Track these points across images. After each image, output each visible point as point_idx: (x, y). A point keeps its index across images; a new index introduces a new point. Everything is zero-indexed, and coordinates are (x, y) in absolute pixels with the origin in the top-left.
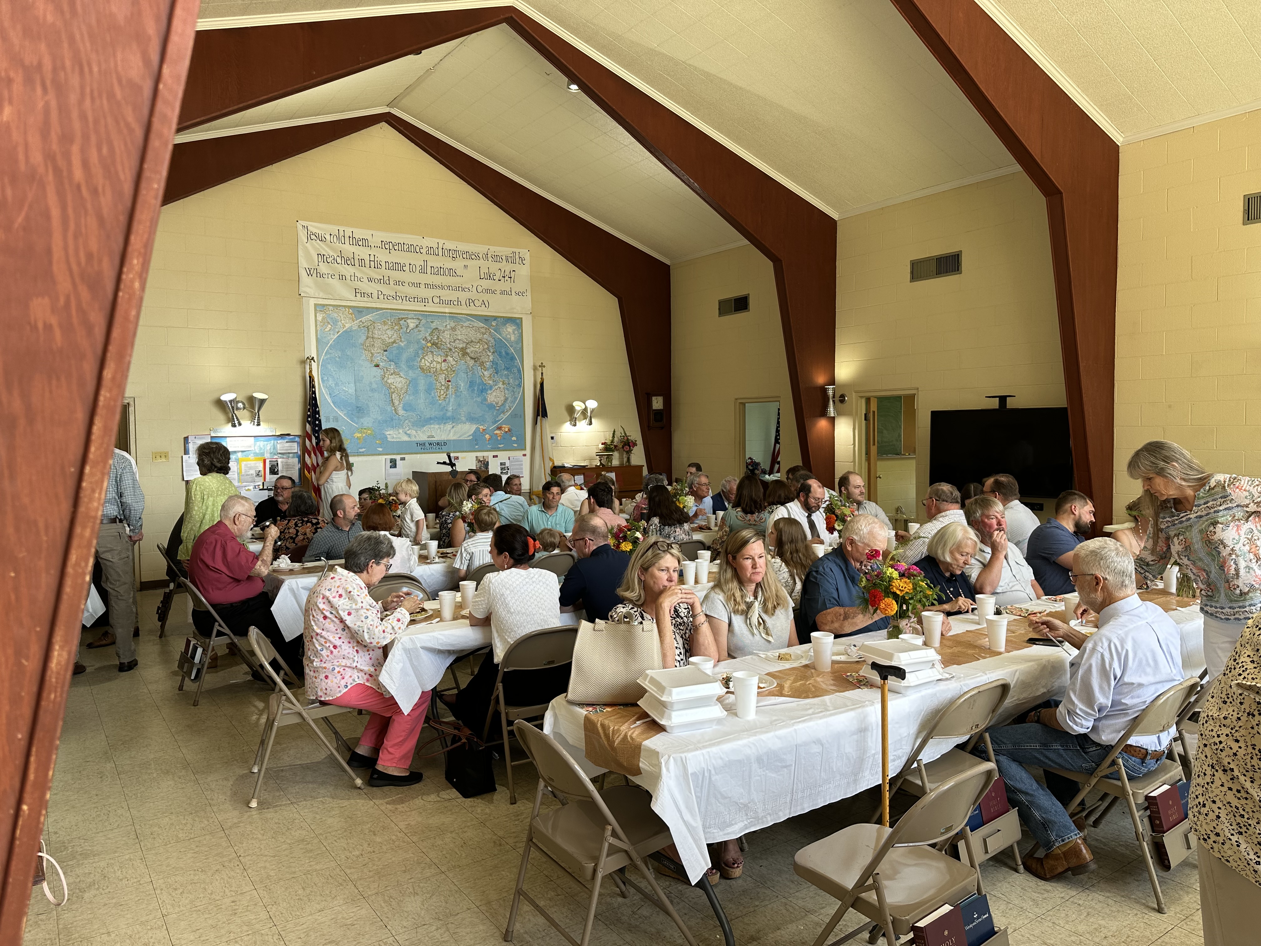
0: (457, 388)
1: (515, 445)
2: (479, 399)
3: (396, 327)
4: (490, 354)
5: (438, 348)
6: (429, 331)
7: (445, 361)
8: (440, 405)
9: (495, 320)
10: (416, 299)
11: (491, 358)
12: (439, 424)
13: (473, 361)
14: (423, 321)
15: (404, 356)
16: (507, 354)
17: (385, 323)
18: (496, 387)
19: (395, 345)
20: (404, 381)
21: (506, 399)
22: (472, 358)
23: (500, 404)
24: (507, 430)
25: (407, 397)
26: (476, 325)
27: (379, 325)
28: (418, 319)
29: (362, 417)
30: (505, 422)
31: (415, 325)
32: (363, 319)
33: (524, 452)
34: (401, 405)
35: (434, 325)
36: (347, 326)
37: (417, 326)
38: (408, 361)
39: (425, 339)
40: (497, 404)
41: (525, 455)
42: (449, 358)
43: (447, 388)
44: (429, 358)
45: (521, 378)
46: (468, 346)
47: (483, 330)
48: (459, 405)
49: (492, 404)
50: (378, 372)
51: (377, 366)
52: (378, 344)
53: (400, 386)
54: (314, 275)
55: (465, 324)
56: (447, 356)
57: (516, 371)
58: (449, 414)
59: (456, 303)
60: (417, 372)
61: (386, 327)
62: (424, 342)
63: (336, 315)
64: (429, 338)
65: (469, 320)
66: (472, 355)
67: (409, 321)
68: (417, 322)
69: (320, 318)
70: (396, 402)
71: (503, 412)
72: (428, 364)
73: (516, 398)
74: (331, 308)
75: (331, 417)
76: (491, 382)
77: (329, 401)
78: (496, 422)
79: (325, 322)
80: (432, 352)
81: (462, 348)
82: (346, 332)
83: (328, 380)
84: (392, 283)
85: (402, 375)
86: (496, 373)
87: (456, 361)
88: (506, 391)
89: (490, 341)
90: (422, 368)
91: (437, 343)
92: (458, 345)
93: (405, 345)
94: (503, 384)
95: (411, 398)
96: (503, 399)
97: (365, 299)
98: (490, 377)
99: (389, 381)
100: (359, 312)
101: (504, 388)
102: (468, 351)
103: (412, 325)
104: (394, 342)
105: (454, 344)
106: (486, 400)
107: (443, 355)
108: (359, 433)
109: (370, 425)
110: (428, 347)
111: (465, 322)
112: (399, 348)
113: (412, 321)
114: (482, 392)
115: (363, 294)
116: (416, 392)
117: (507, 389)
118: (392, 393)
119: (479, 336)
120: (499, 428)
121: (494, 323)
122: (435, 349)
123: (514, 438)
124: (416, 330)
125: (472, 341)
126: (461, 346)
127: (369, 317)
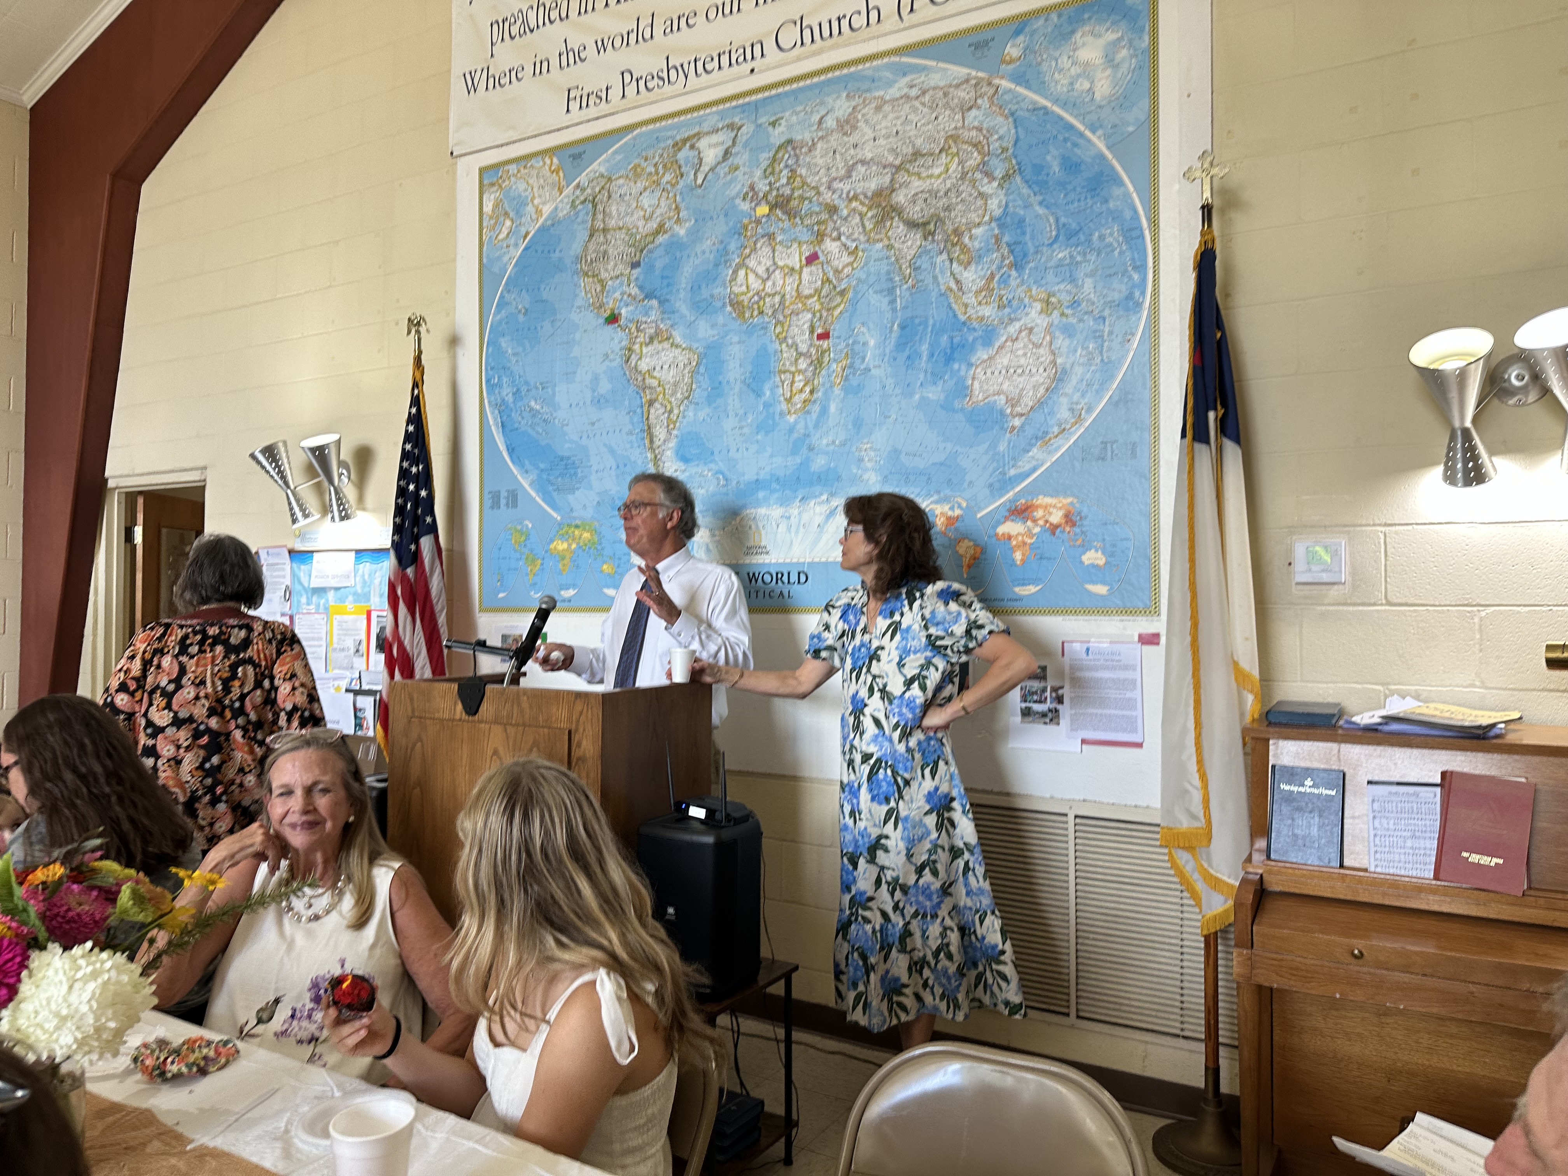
0: (854, 353)
1: (1101, 589)
2: (934, 393)
3: (668, 177)
4: (989, 188)
5: (791, 214)
6: (765, 157)
7: (812, 259)
8: (791, 430)
9: (1018, 33)
10: (725, 60)
11: (994, 205)
12: (784, 502)
13: (916, 238)
14: (747, 130)
15: (686, 273)
16: (1071, 166)
17: (636, 173)
18: (1013, 329)
19: (661, 239)
20: (682, 359)
21: (1059, 377)
22: (912, 225)
23: (1028, 401)
24: (1056, 517)
25: (690, 414)
26: (935, 79)
27: (621, 186)
28: (731, 126)
29: (572, 490)
30: (1046, 485)
31: (719, 151)
32: (583, 178)
33: (1147, 626)
34: (672, 444)
35: (778, 135)
36: (547, 210)
37: (727, 153)
38: (695, 288)
39: (752, 194)
40: (1013, 402)
41: (1150, 640)
42: (831, 246)
43: (818, 364)
44: (760, 261)
45: (1141, 268)
46: (902, 177)
47: (964, 94)
48: (858, 424)
49: (991, 408)
50: (615, 338)
51: (613, 319)
52: (618, 245)
53: (668, 376)
54: (482, 86)
55: (893, 92)
56: (820, 237)
57: (1113, 234)
58: (819, 463)
59: (859, 21)
60: (721, 320)
61: (640, 185)
62: (745, 206)
63: (522, 186)
64: (762, 187)
65: (904, 70)
66: (915, 212)
67: (702, 144)
68: (724, 137)
69: (488, 208)
70: (660, 433)
71: (1042, 438)
72: (755, 284)
73: (1108, 368)
74: (513, 168)
75: (504, 494)
76: (988, 311)
77: (502, 447)
78: (1004, 484)
79: (501, 213)
80: (771, 236)
81: (878, 193)
82: (543, 230)
83: (499, 385)
84: (658, 31)
85: (678, 340)
86: (1016, 265)
87: (854, 252)
88: (1061, 342)
89: (991, 131)
90: (736, 304)
91: (789, 199)
92: (859, 188)
93: (689, 232)
94: (1048, 306)
95: (701, 415)
96: (1041, 378)
97: (592, 112)
98: (987, 288)
99: (643, 366)
100: (576, 157)
101: (1049, 329)
102: (900, 198)
103: (711, 156)
104: (660, 229)
105: (844, 186)
106: (963, 390)
107: (805, 236)
108: (563, 537)
109: (589, 513)
110: (758, 222)
111: (890, 84)
112: (675, 247)
113: (715, 138)
114: (949, 359)
115: (585, 101)
116: (717, 391)
117: (1068, 331)
118: (651, 403)
119: (948, 122)
120: (1021, 512)
121: (1013, 51)
122: (781, 224)
123: (1093, 557)
124: (722, 170)
125: (917, 154)
126: (873, 185)
127: (598, 166)
